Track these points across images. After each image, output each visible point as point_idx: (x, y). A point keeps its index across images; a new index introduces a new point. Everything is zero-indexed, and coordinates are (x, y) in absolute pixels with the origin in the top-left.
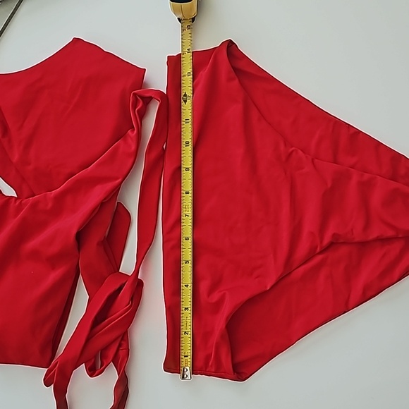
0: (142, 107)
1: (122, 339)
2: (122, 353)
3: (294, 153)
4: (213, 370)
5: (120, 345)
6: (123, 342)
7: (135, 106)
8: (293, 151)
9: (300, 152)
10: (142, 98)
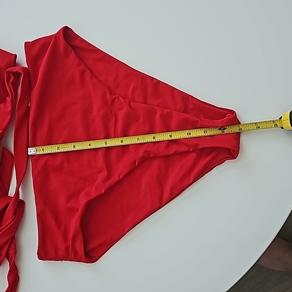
0: (13, 80)
1: (11, 242)
2: (11, 252)
3: (116, 99)
4: (73, 257)
5: (10, 247)
6: (11, 244)
7: (8, 80)
8: (115, 98)
9: (121, 98)
10: (13, 73)
